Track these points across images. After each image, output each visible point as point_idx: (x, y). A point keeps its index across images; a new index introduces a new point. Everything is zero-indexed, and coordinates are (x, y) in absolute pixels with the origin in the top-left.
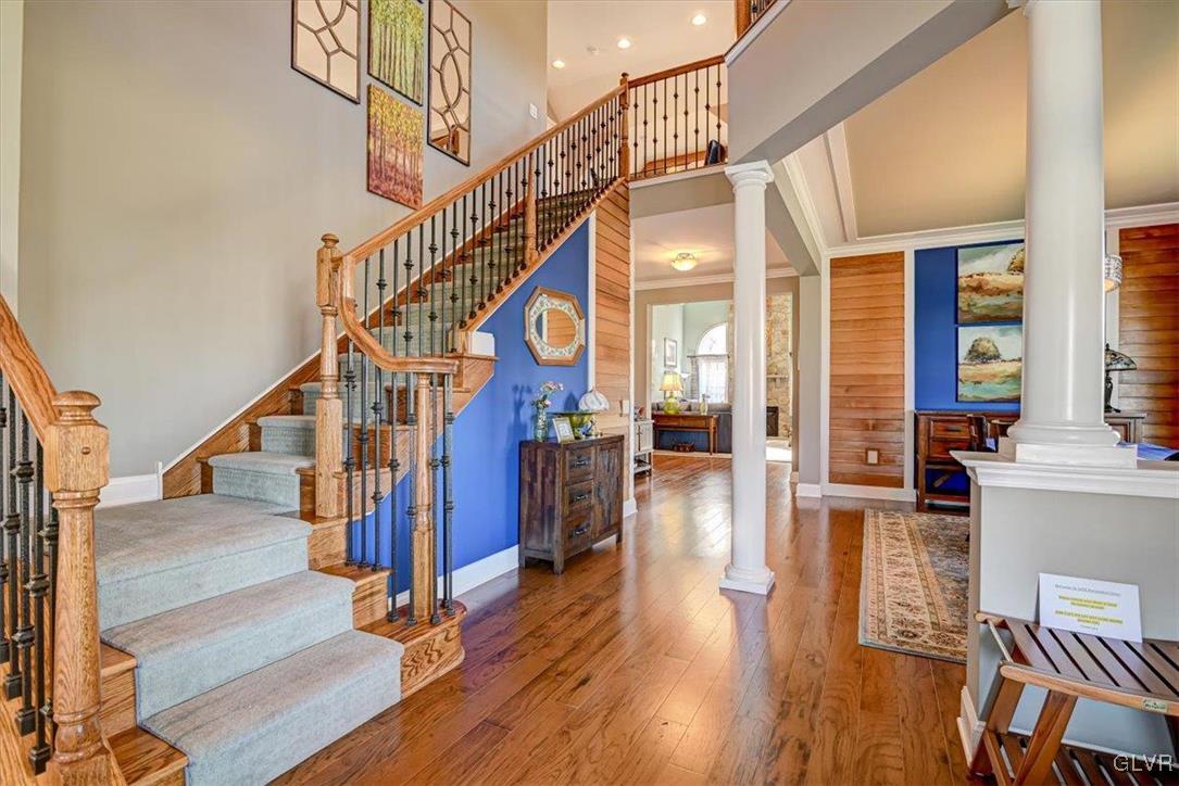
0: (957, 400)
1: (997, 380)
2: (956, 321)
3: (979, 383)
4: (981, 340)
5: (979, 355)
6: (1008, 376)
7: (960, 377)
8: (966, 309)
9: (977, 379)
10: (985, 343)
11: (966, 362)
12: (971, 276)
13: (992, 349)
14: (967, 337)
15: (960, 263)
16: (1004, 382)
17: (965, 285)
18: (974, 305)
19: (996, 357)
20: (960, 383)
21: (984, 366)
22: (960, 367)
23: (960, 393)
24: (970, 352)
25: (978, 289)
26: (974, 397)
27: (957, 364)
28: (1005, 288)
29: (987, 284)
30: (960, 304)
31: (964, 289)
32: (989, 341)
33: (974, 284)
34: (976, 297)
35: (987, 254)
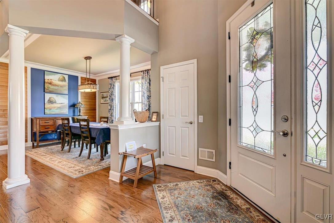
0: (44, 114)
1: (56, 109)
2: (44, 92)
3: (51, 109)
4: (51, 97)
5: (50, 102)
6: (58, 108)
7: (45, 107)
8: (47, 88)
9: (50, 108)
10: (52, 98)
11: (47, 103)
12: (48, 80)
13: (54, 100)
14: (48, 96)
15: (45, 75)
16: (57, 109)
17: (47, 82)
18: (50, 88)
19: (55, 102)
20: (45, 109)
21: (52, 105)
22: (45, 105)
23: (45, 112)
24: (48, 100)
25: (50, 83)
26: (49, 113)
27: (44, 104)
28: (57, 84)
29: (53, 82)
30: (45, 87)
31: (46, 83)
32: (53, 98)
33: (49, 82)
34: (50, 86)
35: (53, 75)
